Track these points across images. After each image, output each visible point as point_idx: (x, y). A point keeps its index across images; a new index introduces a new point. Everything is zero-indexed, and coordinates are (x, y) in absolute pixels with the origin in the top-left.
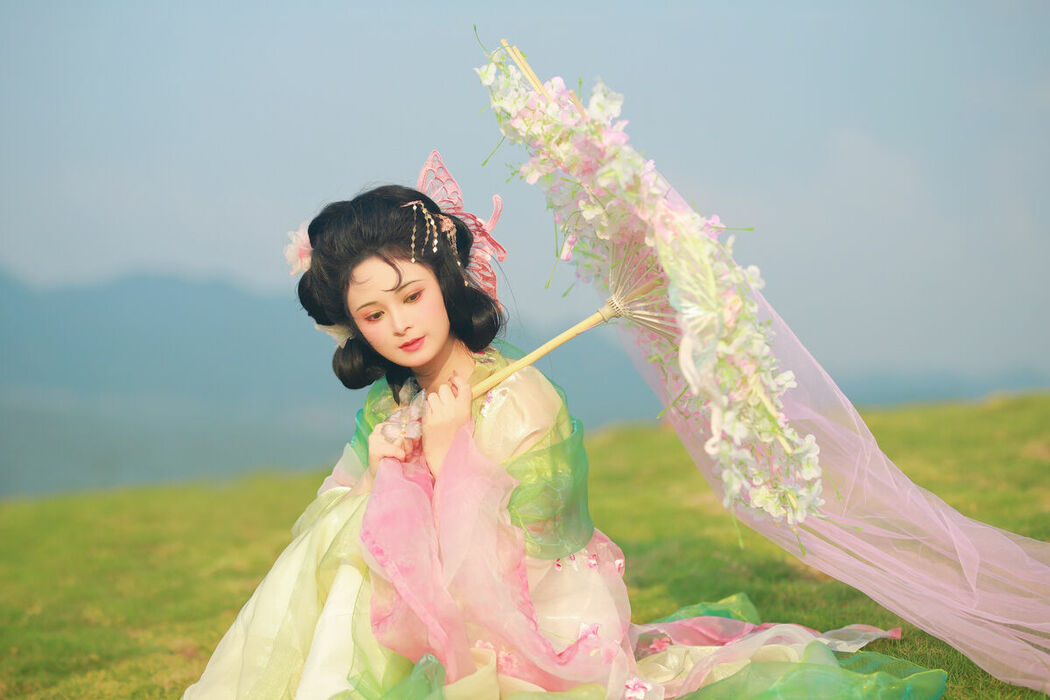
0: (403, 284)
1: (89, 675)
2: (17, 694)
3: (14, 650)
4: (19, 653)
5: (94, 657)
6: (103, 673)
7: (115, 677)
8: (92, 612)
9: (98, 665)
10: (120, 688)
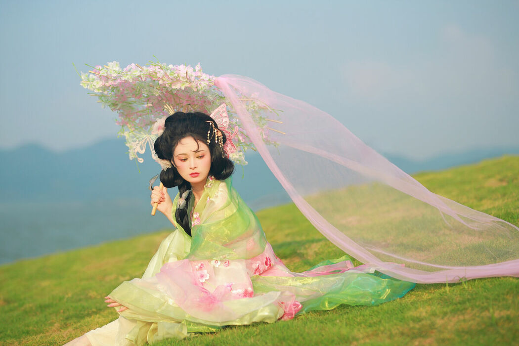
0: (199, 150)
1: (93, 316)
2: (65, 328)
3: (62, 311)
4: (64, 312)
5: (94, 310)
6: (98, 315)
7: (103, 316)
8: (92, 294)
9: (96, 313)
10: (105, 320)
